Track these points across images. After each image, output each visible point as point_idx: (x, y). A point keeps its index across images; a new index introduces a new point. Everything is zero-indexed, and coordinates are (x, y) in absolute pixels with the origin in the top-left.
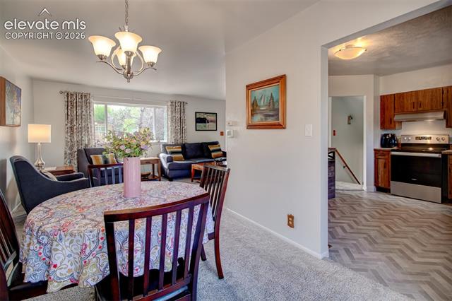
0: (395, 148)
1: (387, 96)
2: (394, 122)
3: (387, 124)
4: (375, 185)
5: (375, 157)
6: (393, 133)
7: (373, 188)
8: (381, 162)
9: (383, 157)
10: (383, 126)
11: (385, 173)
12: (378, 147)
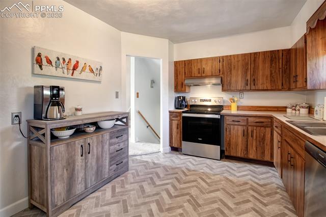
0: (186, 109)
1: (179, 61)
2: (185, 85)
3: (179, 87)
4: (170, 146)
5: (170, 118)
6: (184, 96)
7: (168, 148)
8: (175, 123)
9: (176, 118)
10: (177, 90)
11: (177, 133)
12: (173, 109)
